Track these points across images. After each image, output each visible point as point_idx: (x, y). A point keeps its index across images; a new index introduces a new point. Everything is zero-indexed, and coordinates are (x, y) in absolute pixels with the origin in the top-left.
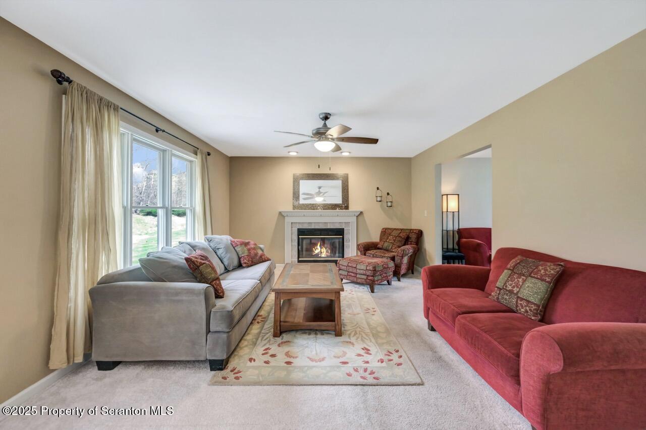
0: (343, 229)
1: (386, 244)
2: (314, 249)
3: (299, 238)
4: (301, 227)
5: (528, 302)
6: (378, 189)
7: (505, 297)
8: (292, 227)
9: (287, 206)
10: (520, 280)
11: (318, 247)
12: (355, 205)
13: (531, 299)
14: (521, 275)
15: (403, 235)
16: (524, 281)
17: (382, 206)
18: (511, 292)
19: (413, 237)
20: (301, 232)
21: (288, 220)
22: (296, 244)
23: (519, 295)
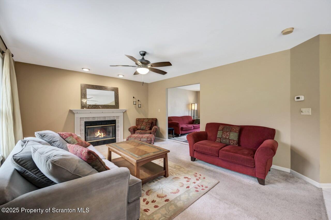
0: (116, 120)
1: (142, 127)
2: (96, 134)
3: (85, 128)
4: (87, 120)
5: (234, 140)
6: (134, 97)
7: (224, 140)
8: (80, 121)
9: (76, 107)
10: (228, 133)
11: (99, 132)
12: (122, 106)
13: (235, 139)
14: (227, 132)
15: (150, 121)
16: (229, 134)
17: (135, 107)
18: (226, 138)
19: (154, 122)
20: (87, 124)
21: (77, 116)
22: (84, 132)
23: (230, 139)
